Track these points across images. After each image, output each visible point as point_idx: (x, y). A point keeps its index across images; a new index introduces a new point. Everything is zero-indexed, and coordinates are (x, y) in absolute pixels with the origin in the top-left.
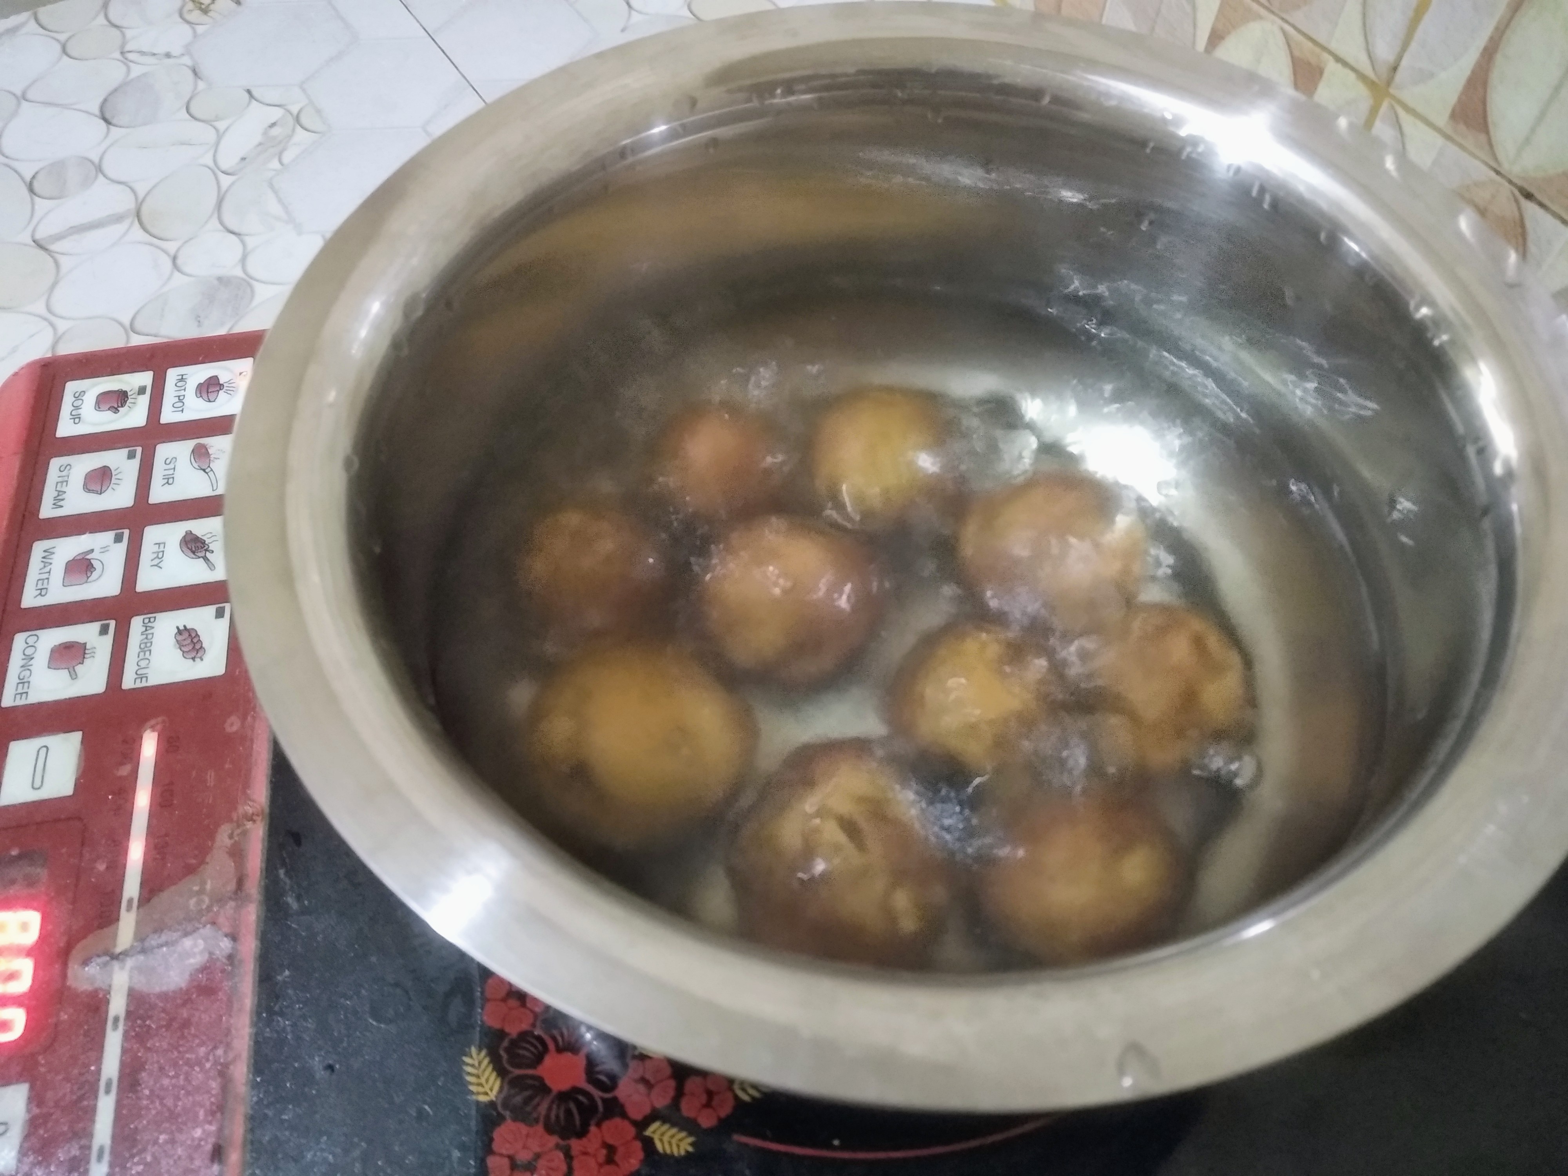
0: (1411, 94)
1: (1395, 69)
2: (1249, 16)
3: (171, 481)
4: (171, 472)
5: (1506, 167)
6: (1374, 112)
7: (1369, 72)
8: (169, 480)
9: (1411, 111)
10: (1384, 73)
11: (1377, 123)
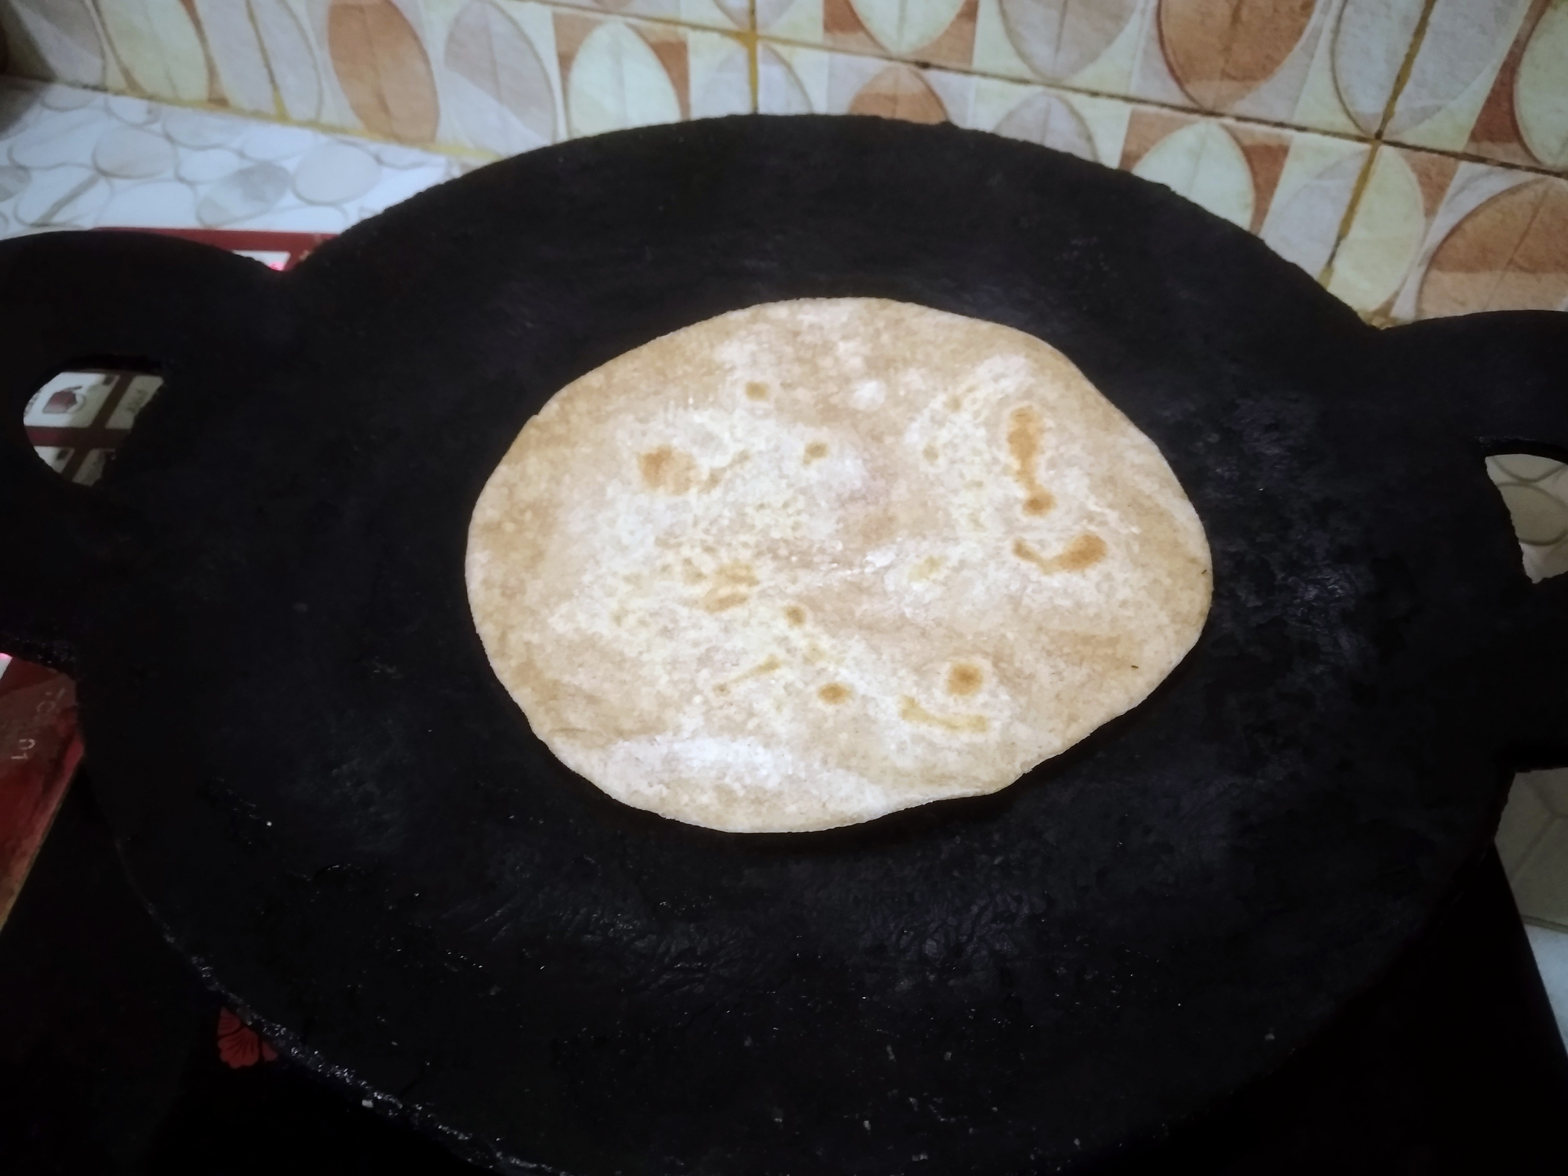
0: (779, 27)
1: (753, 12)
2: (588, 27)
5: (894, 50)
6: (752, 60)
7: (730, 25)
9: (786, 42)
10: (745, 20)
11: (762, 68)
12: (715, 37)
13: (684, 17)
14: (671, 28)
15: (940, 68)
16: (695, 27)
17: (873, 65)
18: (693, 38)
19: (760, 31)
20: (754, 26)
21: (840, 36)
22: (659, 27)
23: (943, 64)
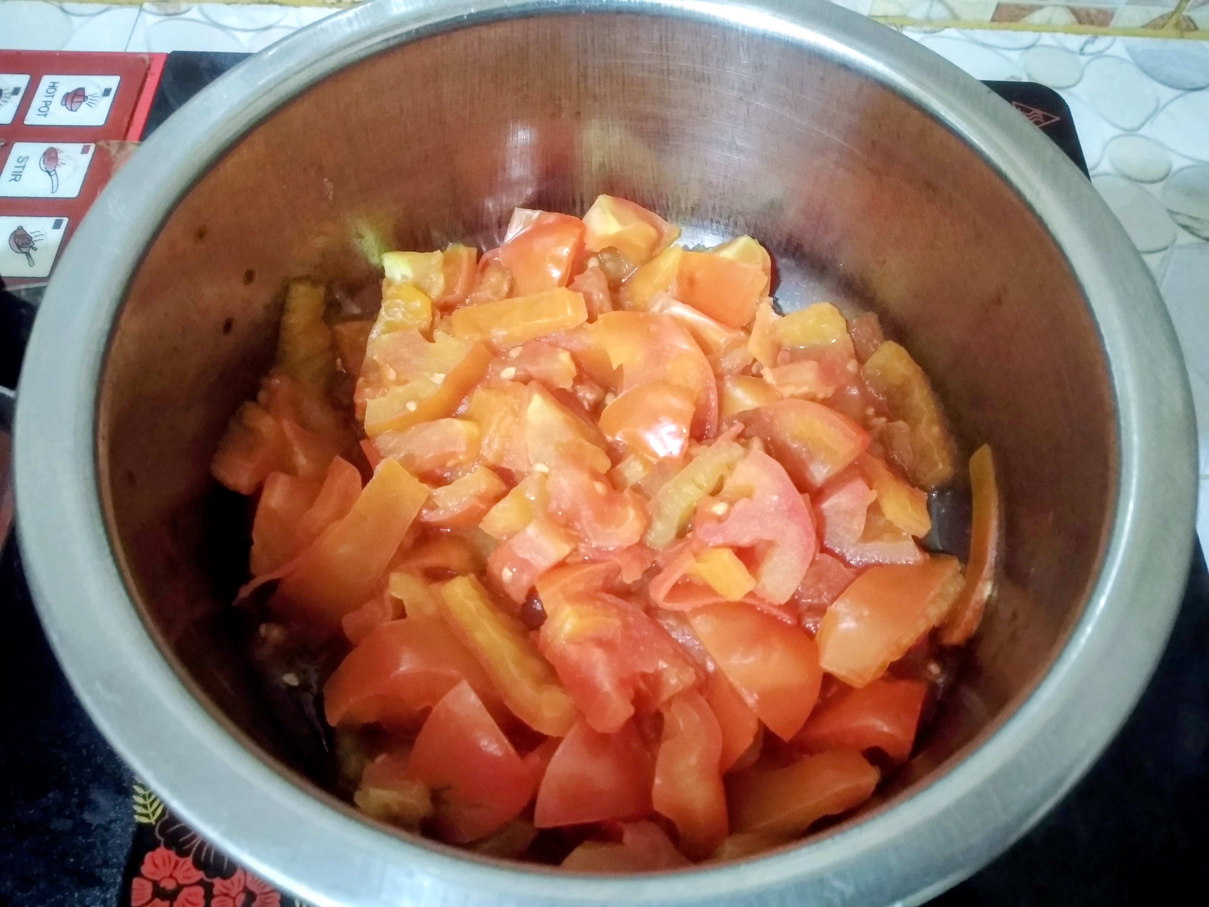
3: (17, 178)
4: (21, 169)
8: (16, 176)
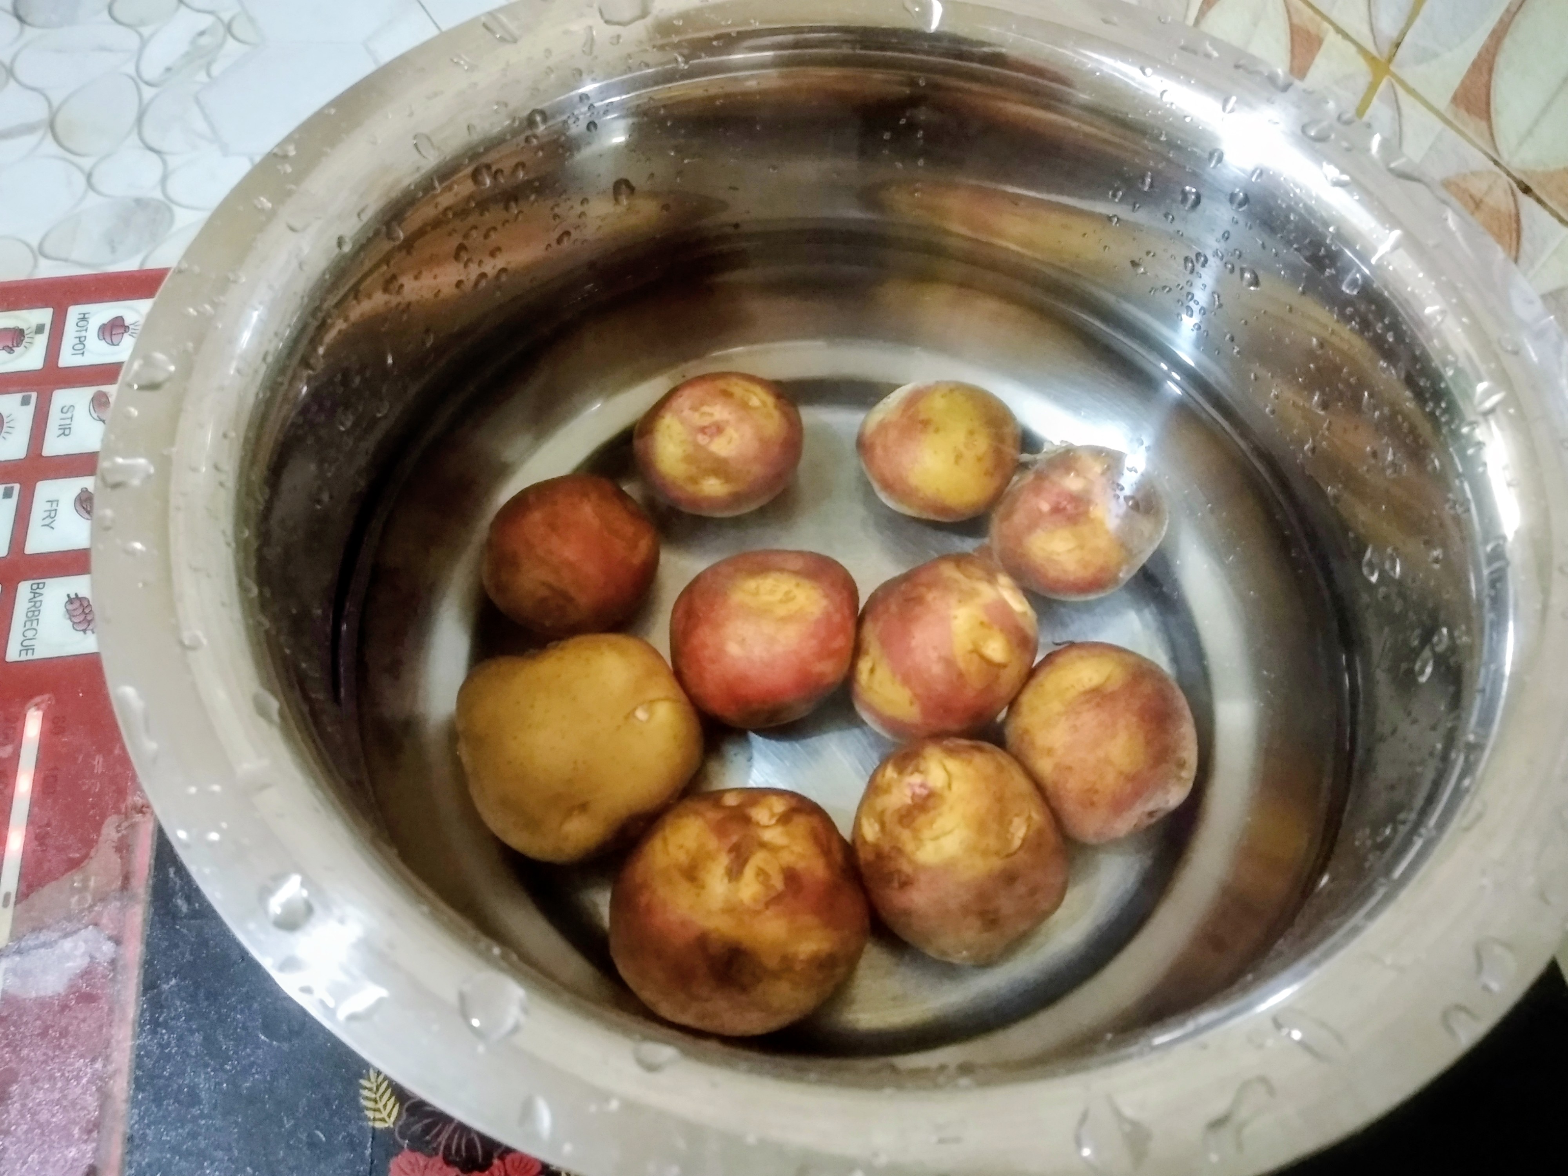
0: (1412, 73)
1: (1398, 45)
3: (67, 432)
4: (68, 422)
5: (1505, 158)
6: (1372, 89)
7: (1369, 46)
8: (65, 430)
9: (1411, 91)
10: (1386, 49)
11: (1375, 101)
12: (1352, 49)
13: (1334, 15)
14: (1318, 18)
15: (1539, 201)
16: (1339, 30)
17: (1479, 161)
18: (1331, 38)
19: (1393, 68)
20: (1390, 60)
21: (1463, 113)
22: (1309, 12)
23: (1544, 197)
